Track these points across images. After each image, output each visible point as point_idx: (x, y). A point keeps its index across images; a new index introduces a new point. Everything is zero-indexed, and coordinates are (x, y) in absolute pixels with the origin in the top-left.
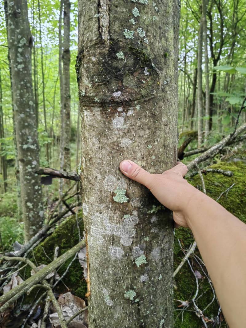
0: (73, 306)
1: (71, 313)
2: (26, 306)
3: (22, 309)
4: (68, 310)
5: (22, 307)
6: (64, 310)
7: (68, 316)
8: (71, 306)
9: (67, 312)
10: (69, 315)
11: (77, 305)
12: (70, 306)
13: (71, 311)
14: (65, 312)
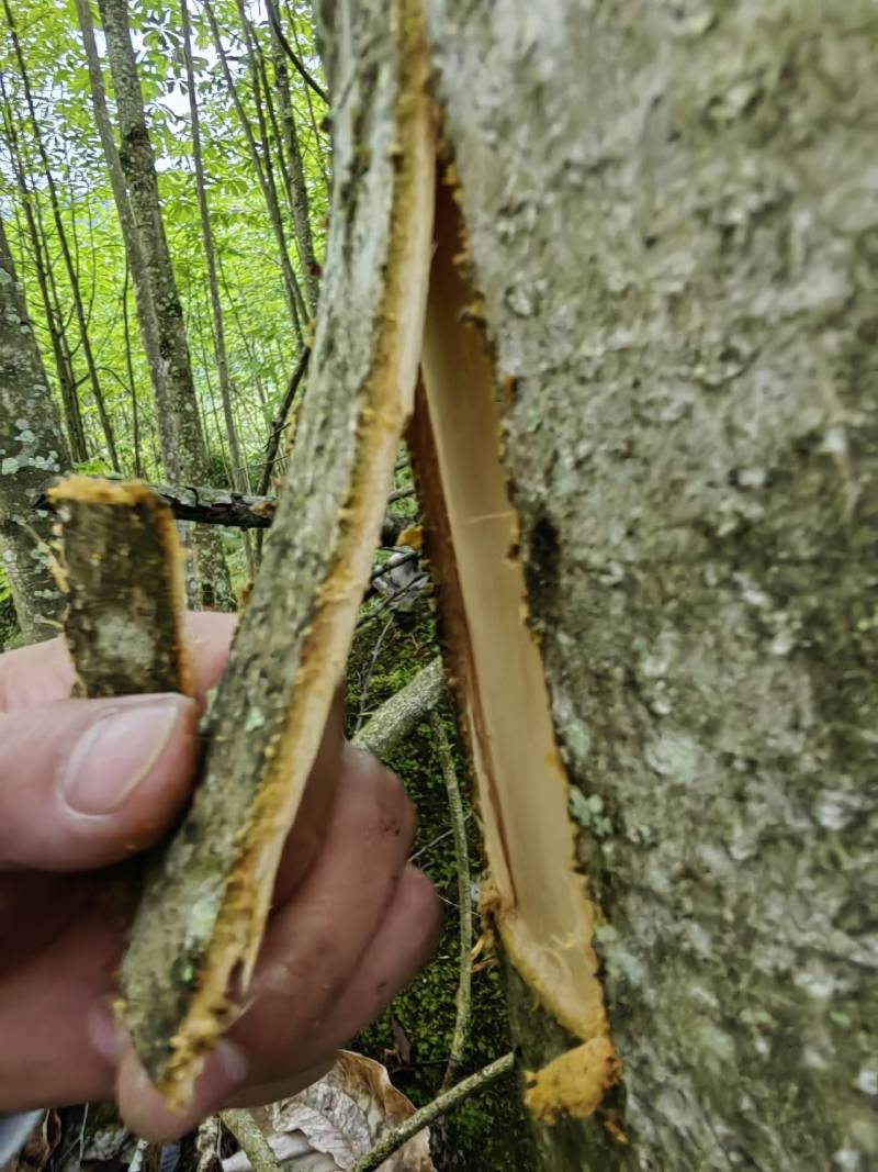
0: (330, 1097)
1: (326, 1132)
2: (107, 1136)
3: (92, 1154)
4: (308, 1121)
5: (91, 1144)
6: (291, 1127)
7: (313, 1151)
8: (320, 1097)
9: (306, 1130)
10: (317, 1145)
11: (348, 1090)
12: (315, 1101)
13: (324, 1126)
14: (297, 1132)
